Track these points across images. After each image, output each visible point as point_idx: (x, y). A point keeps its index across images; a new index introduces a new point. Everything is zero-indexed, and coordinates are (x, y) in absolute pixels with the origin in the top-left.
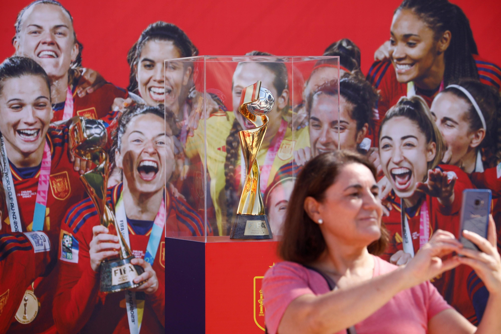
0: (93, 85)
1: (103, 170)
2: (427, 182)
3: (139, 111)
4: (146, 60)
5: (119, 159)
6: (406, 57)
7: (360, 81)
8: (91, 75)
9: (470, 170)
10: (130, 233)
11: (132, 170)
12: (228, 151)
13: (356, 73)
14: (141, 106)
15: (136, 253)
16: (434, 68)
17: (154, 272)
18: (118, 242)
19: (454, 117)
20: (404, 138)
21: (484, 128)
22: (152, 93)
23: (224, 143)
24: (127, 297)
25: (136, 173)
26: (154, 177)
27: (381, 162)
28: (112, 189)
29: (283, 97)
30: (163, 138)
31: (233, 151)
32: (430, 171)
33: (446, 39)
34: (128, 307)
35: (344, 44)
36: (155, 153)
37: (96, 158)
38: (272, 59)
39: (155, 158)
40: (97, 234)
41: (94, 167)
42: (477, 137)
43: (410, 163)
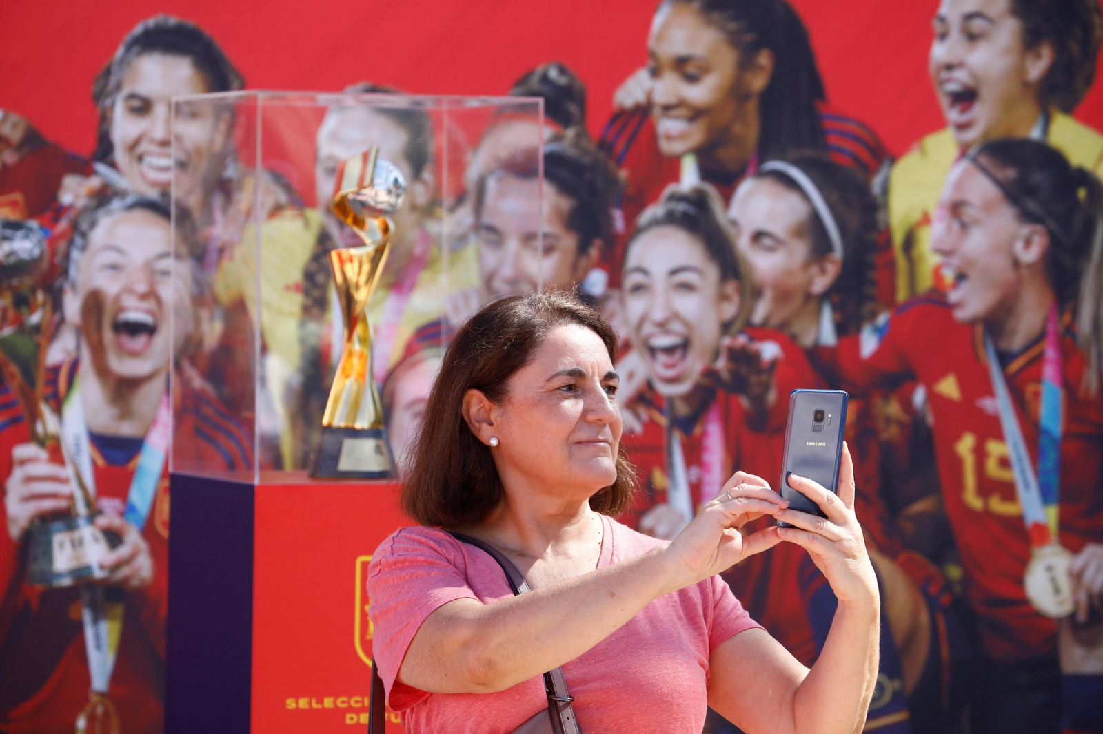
0: (19, 147)
1: (37, 329)
2: (721, 364)
3: (116, 204)
4: (132, 96)
5: (72, 306)
6: (681, 104)
7: (585, 152)
8: (15, 126)
9: (807, 340)
10: (94, 464)
11: (99, 327)
12: (306, 292)
13: (578, 136)
14: (121, 194)
15: (109, 505)
16: (737, 129)
17: (143, 546)
18: (65, 481)
19: (778, 228)
20: (674, 272)
21: (838, 253)
22: (145, 168)
23: (296, 276)
24: (86, 596)
25: (108, 335)
26: (147, 345)
27: (625, 322)
28: (56, 369)
29: (424, 183)
30: (169, 263)
31: (316, 293)
32: (727, 341)
33: (762, 68)
34: (87, 616)
35: (553, 73)
36: (151, 294)
37: (23, 302)
38: (400, 101)
39: (150, 304)
40: (23, 462)
41: (19, 322)
42: (823, 272)
43: (687, 324)
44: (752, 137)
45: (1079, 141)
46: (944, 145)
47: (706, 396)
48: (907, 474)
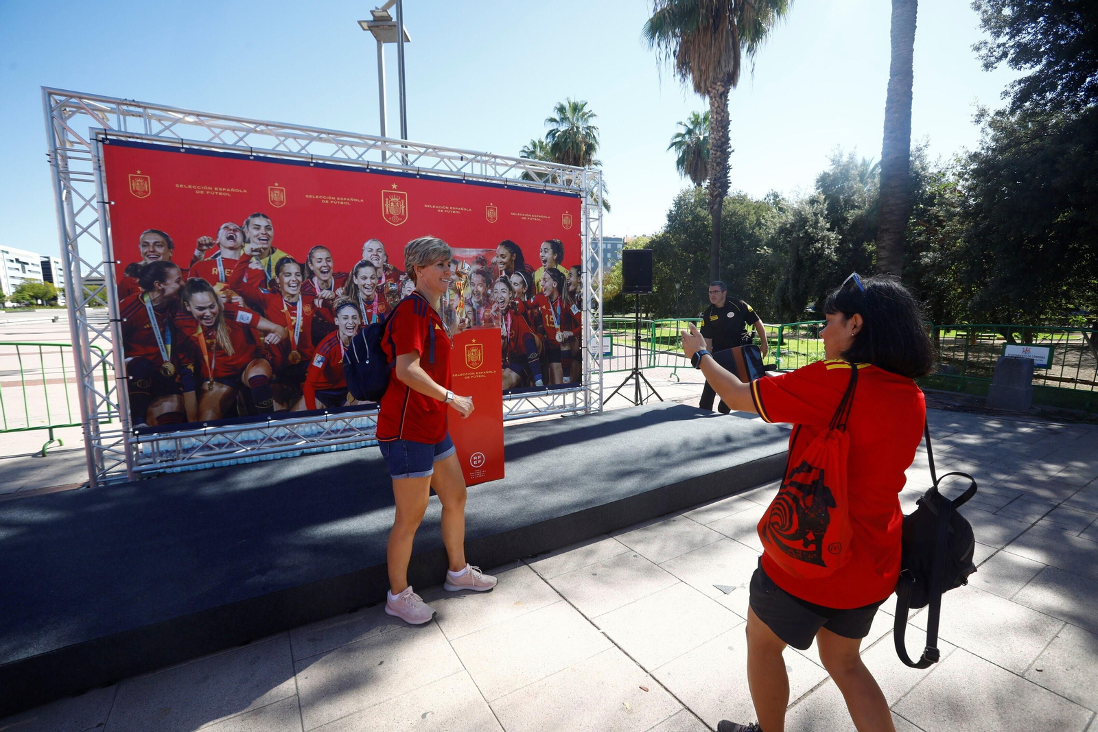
6: (502, 262)
13: (485, 267)
16: (511, 266)
19: (518, 282)
20: (502, 289)
21: (527, 286)
33: (514, 256)
42: (525, 289)
43: (504, 298)
44: (513, 267)
45: (561, 269)
46: (542, 269)
47: (507, 310)
48: (537, 321)
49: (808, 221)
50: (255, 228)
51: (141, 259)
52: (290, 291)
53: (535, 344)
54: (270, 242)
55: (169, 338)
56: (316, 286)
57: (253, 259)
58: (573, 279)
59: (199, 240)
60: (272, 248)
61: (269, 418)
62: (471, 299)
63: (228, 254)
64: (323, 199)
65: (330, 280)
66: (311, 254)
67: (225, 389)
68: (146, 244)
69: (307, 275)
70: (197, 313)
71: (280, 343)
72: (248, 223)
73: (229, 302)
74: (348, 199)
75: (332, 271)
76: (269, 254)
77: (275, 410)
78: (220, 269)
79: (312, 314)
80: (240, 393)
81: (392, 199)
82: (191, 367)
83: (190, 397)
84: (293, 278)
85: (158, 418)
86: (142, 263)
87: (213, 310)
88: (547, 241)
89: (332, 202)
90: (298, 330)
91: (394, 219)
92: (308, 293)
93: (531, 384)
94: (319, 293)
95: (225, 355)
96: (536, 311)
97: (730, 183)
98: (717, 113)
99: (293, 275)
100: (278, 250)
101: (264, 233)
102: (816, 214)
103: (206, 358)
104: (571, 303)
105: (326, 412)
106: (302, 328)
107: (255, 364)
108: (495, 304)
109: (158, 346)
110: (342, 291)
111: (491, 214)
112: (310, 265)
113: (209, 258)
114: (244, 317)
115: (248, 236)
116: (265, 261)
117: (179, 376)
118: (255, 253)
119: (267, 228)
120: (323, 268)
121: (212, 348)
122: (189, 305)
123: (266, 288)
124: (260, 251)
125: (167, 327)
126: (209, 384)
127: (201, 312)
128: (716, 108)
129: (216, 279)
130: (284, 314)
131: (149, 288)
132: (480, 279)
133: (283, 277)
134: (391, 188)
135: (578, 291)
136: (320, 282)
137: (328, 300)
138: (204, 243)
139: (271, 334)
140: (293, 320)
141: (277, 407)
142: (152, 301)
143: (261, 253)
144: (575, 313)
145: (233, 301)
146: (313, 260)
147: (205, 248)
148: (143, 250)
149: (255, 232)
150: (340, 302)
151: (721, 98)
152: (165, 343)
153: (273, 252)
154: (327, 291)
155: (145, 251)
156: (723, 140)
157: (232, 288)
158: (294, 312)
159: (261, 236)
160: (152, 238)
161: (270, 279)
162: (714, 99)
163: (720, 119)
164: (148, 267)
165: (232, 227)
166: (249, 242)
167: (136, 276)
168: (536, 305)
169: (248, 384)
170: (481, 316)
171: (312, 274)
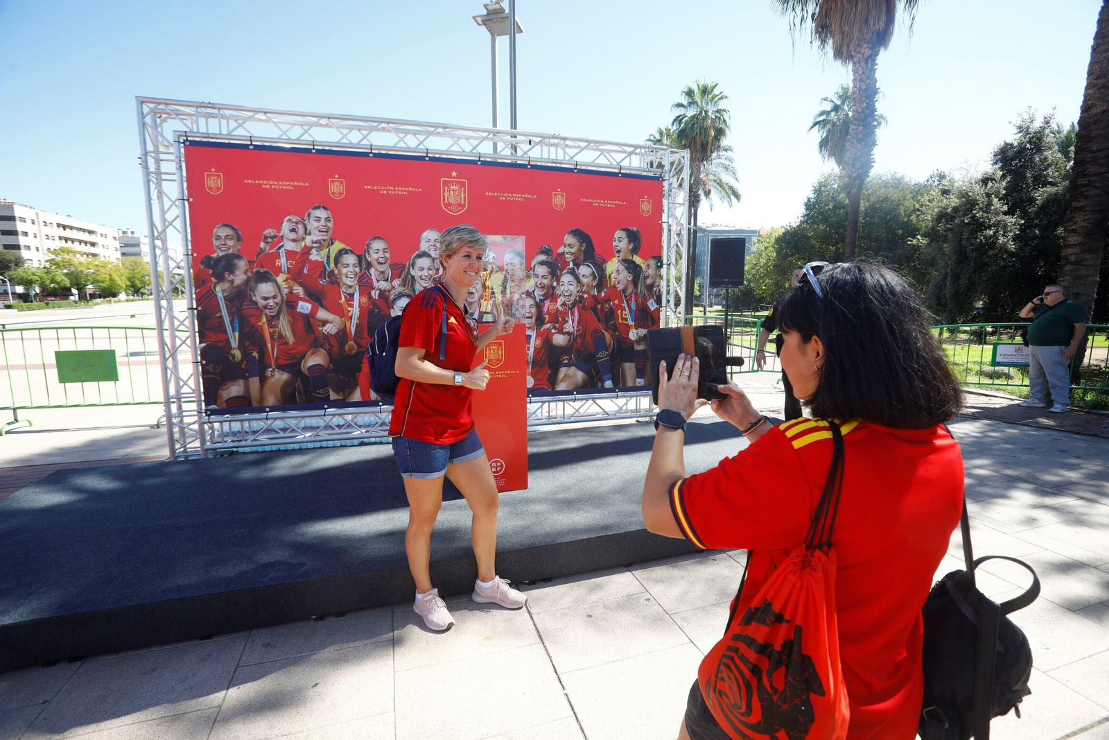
2: (577, 298)
6: (569, 252)
7: (552, 261)
9: (592, 294)
13: (551, 258)
16: (579, 257)
19: (587, 274)
20: (569, 282)
21: (597, 278)
32: (578, 294)
33: (584, 246)
35: (546, 247)
42: (595, 282)
43: (571, 291)
44: (582, 258)
45: (637, 260)
46: (615, 260)
47: (574, 304)
48: (609, 317)
49: (978, 204)
50: (315, 220)
51: (214, 252)
52: (348, 281)
53: (605, 342)
54: (330, 233)
55: (237, 325)
56: (373, 277)
57: (314, 251)
58: (651, 271)
59: (264, 233)
60: (331, 239)
61: (326, 406)
62: (533, 291)
63: (290, 246)
64: (382, 190)
65: (387, 271)
66: (368, 245)
67: (285, 376)
68: (218, 238)
69: (364, 266)
70: (261, 303)
71: (337, 333)
72: (309, 215)
73: (291, 293)
74: (407, 189)
75: (389, 262)
76: (328, 246)
77: (331, 399)
78: (283, 261)
79: (369, 306)
80: (299, 380)
81: (452, 188)
82: (255, 354)
83: (255, 382)
84: (351, 269)
85: (226, 401)
86: (214, 256)
87: (276, 300)
88: (622, 230)
89: (390, 192)
90: (355, 321)
91: (453, 208)
92: (365, 284)
93: (600, 384)
94: (375, 284)
95: (286, 343)
96: (607, 306)
97: (874, 162)
98: (861, 81)
99: (351, 266)
100: (336, 241)
101: (324, 224)
102: (988, 195)
103: (269, 346)
104: (648, 297)
105: (380, 404)
106: (359, 319)
107: (313, 353)
108: (562, 298)
109: (227, 333)
110: (398, 283)
111: (559, 200)
112: (367, 256)
113: (273, 250)
114: (304, 307)
115: (309, 228)
116: (324, 252)
117: (245, 362)
118: (315, 245)
119: (327, 219)
120: (380, 259)
121: (275, 337)
122: (255, 295)
123: (325, 279)
124: (320, 243)
125: (235, 316)
126: (271, 371)
127: (266, 302)
128: (860, 75)
129: (279, 270)
130: (342, 305)
131: (221, 279)
132: (545, 271)
133: (342, 268)
134: (451, 176)
135: (656, 284)
136: (377, 273)
137: (385, 291)
138: (269, 235)
139: (328, 325)
140: (350, 311)
141: (333, 396)
142: (223, 291)
143: (320, 245)
144: (652, 309)
145: (294, 292)
146: (371, 251)
147: (270, 240)
148: (216, 243)
149: (316, 224)
150: (397, 293)
151: (866, 62)
152: (233, 331)
153: (332, 244)
154: (384, 282)
155: (218, 244)
156: (867, 112)
157: (293, 279)
158: (352, 303)
159: (321, 227)
160: (223, 232)
161: (329, 270)
162: (858, 65)
163: (864, 87)
164: (219, 259)
165: (294, 220)
166: (310, 234)
167: (210, 268)
168: (607, 300)
169: (307, 373)
170: (545, 310)
171: (369, 265)
